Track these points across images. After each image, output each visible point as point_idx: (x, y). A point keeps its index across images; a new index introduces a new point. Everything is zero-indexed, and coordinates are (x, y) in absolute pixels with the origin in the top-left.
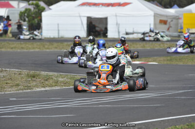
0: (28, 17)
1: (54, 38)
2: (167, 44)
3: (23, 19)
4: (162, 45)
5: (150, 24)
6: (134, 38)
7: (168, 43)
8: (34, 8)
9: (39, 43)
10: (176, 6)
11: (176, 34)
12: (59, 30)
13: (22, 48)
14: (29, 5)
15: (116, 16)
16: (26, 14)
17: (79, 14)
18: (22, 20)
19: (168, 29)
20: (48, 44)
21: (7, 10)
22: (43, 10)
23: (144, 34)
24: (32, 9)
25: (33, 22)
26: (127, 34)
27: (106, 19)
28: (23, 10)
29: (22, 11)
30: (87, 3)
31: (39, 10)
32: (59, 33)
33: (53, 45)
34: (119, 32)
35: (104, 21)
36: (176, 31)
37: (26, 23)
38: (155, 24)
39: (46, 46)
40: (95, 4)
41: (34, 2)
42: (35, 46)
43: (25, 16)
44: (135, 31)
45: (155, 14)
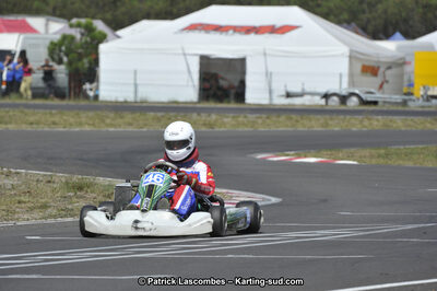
0: (67, 55)
1: (126, 102)
2: (378, 120)
3: (56, 57)
4: (366, 123)
5: (341, 75)
6: (303, 105)
7: (380, 117)
8: (82, 34)
9: (91, 114)
10: (398, 35)
11: (398, 98)
12: (136, 85)
13: (54, 123)
14: (71, 26)
15: (265, 54)
16: (63, 48)
17: (183, 49)
18: (53, 60)
19: (381, 86)
20: (112, 115)
21: (22, 37)
22: (103, 38)
23: (326, 96)
24: (78, 36)
25: (80, 64)
26: (288, 95)
27: (243, 61)
28: (57, 38)
29: (56, 41)
30: (201, 25)
31: (93, 39)
32: (136, 92)
33: (122, 117)
34: (271, 92)
35: (239, 65)
36: (399, 91)
37: (62, 67)
38: (351, 75)
39: (108, 121)
40: (218, 29)
41: (83, 21)
42: (84, 120)
43: (60, 51)
44: (308, 89)
45: (351, 51)
